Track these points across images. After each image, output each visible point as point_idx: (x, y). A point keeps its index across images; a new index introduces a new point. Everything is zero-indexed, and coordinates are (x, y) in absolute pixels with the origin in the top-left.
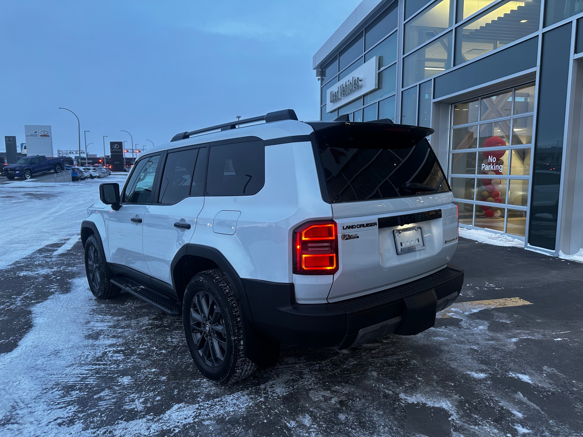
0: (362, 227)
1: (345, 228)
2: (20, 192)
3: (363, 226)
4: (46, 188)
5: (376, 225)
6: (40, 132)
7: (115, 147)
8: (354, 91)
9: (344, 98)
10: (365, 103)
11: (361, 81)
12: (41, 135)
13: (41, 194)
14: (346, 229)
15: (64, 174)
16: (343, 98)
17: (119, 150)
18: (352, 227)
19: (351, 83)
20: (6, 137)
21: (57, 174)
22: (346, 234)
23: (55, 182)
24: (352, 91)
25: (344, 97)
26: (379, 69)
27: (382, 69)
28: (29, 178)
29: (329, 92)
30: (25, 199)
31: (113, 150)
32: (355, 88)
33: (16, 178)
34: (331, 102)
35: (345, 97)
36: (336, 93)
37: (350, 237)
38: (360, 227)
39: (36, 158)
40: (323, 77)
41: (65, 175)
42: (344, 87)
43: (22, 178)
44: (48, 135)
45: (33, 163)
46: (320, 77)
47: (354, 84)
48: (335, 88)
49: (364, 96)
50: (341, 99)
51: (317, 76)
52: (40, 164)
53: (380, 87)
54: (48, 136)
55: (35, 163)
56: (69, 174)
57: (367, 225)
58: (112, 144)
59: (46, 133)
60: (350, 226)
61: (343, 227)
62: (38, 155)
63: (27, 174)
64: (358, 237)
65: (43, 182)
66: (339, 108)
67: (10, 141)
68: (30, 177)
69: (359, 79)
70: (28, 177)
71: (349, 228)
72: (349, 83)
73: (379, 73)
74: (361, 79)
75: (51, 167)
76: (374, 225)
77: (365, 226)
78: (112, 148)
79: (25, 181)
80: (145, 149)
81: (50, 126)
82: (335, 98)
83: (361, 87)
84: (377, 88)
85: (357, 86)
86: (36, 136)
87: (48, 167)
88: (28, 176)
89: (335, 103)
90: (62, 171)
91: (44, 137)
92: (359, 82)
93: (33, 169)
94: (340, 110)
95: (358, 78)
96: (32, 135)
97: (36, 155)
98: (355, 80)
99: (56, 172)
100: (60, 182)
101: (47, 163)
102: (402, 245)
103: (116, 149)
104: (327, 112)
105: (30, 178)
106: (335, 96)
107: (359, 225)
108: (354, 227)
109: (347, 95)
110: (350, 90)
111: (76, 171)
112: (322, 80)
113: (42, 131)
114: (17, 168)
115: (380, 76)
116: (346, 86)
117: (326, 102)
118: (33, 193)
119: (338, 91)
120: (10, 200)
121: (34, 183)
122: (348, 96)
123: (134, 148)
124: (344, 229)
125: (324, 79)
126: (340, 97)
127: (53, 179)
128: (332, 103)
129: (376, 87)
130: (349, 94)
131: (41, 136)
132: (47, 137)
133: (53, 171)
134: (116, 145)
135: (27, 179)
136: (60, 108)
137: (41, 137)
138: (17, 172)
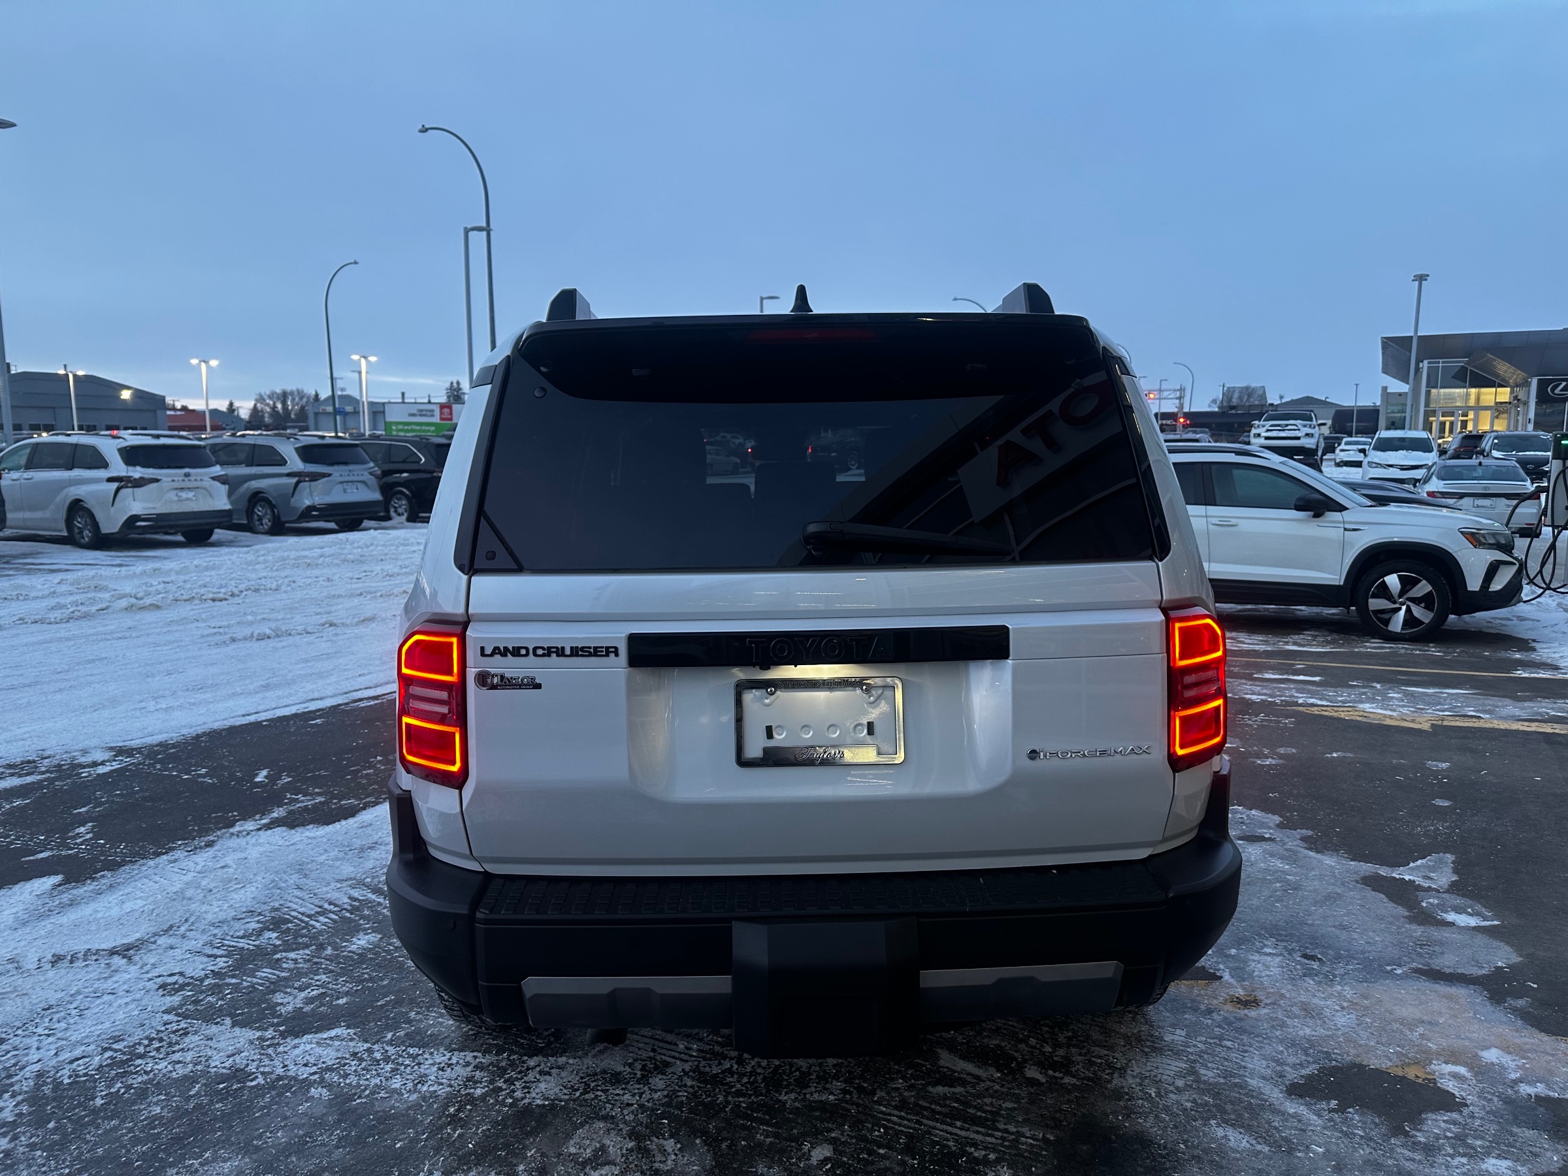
0: (554, 655)
1: (488, 651)
3: (560, 652)
5: (617, 655)
14: (492, 655)
18: (516, 652)
22: (493, 671)
37: (506, 683)
38: (549, 655)
57: (576, 652)
60: (506, 648)
61: (482, 649)
64: (538, 686)
71: (504, 655)
76: (607, 655)
77: (568, 652)
80: (1163, 387)
102: (770, 735)
107: (543, 648)
108: (523, 652)
124: (483, 654)
136: (955, 299)
138: (833, 454)
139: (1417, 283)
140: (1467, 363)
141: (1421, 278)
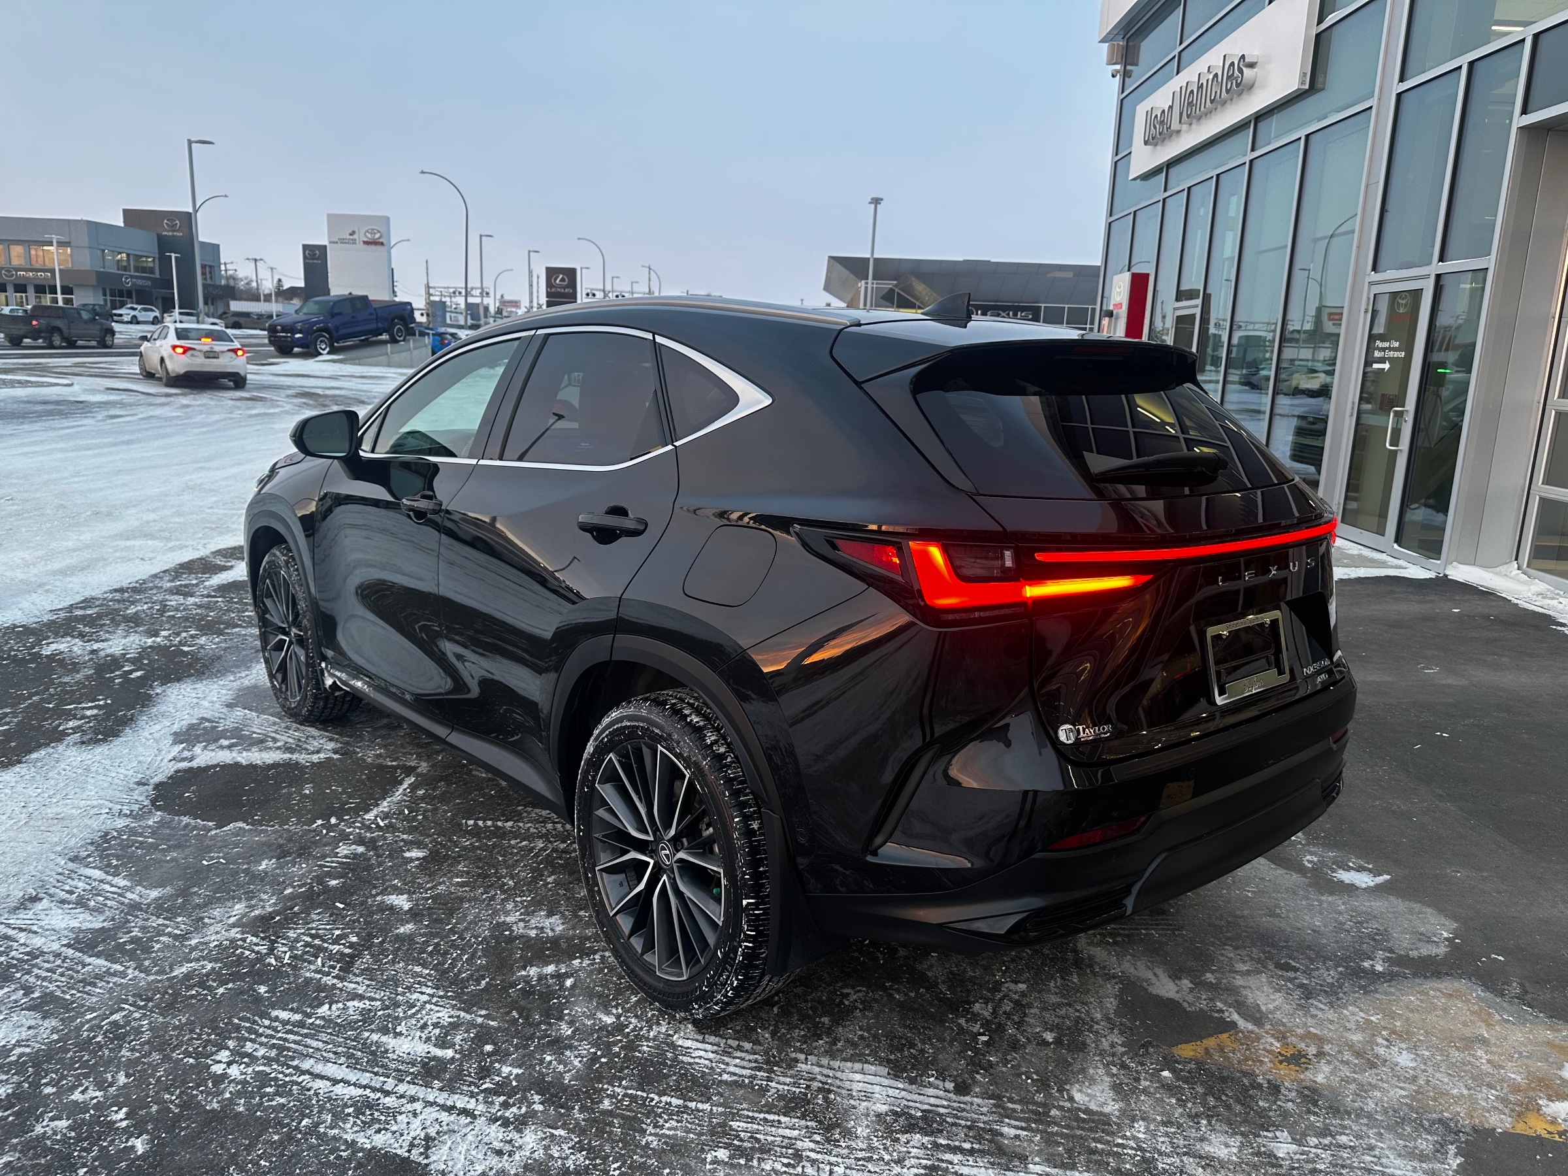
2: (289, 387)
4: (359, 380)
6: (362, 232)
7: (558, 281)
8: (1224, 103)
9: (1189, 131)
10: (1257, 145)
11: (1251, 65)
12: (366, 240)
13: (334, 396)
15: (412, 345)
16: (1185, 127)
17: (566, 290)
19: (1216, 75)
20: (305, 247)
21: (395, 345)
23: (389, 365)
24: (1218, 103)
25: (1191, 124)
26: (1320, 21)
27: (1331, 19)
28: (326, 352)
29: (1141, 110)
30: (288, 407)
31: (553, 290)
32: (1228, 91)
33: (296, 350)
34: (1146, 143)
35: (1194, 126)
36: (1163, 111)
39: (344, 300)
40: (1129, 68)
41: (414, 349)
42: (1192, 92)
43: (311, 353)
44: (381, 240)
45: (337, 314)
46: (1118, 67)
47: (1228, 77)
48: (1161, 99)
49: (1259, 117)
50: (1179, 132)
51: (1110, 63)
52: (353, 317)
53: (1318, 86)
54: (382, 244)
55: (341, 314)
56: (426, 346)
58: (551, 272)
59: (377, 236)
62: (350, 294)
63: (321, 341)
65: (360, 364)
66: (1170, 164)
67: (313, 257)
68: (328, 349)
69: (1247, 60)
70: (324, 350)
72: (1211, 77)
73: (1318, 36)
74: (1253, 60)
75: (380, 325)
78: (549, 285)
79: (317, 359)
80: (635, 289)
81: (388, 219)
82: (1159, 132)
83: (1251, 87)
84: (1307, 87)
85: (1238, 85)
86: (354, 242)
87: (374, 326)
88: (323, 347)
89: (1158, 147)
90: (408, 337)
91: (372, 247)
92: (1244, 69)
93: (337, 329)
94: (1172, 171)
95: (1243, 57)
96: (343, 241)
97: (347, 293)
98: (1232, 64)
99: (394, 341)
100: (400, 366)
101: (371, 314)
103: (560, 287)
104: (1130, 178)
105: (329, 353)
106: (1162, 123)
109: (1199, 118)
110: (1212, 102)
111: (446, 339)
112: (1126, 74)
113: (367, 231)
114: (299, 326)
115: (1320, 46)
116: (1200, 87)
117: (1131, 146)
118: (319, 391)
119: (1171, 107)
120: (249, 408)
121: (337, 366)
122: (1203, 121)
123: (608, 287)
125: (1131, 71)
126: (1175, 125)
127: (383, 359)
128: (1149, 147)
129: (1303, 83)
130: (1208, 114)
131: (365, 243)
132: (379, 248)
133: (385, 337)
134: (561, 276)
135: (321, 354)
136: (423, 172)
137: (366, 246)
138: (298, 336)
139: (873, 206)
140: (896, 286)
141: (876, 201)
